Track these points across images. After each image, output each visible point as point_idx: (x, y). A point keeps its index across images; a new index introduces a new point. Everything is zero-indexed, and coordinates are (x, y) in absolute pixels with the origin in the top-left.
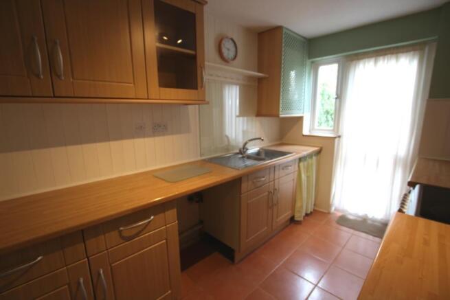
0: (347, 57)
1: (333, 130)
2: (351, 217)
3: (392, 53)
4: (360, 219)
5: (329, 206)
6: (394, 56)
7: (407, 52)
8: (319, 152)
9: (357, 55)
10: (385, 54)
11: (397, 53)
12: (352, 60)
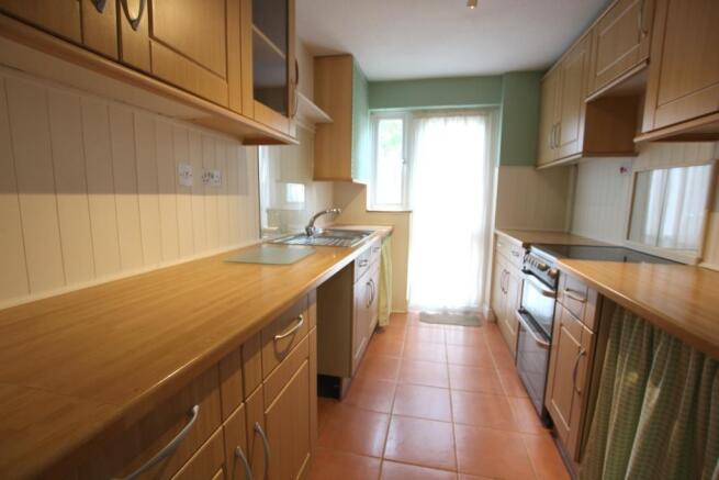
0: (414, 112)
1: (402, 204)
2: (431, 313)
3: (461, 115)
4: (440, 313)
5: (405, 303)
6: (463, 118)
7: (476, 115)
8: (391, 233)
9: (425, 111)
10: (454, 115)
11: (465, 115)
12: (420, 117)
